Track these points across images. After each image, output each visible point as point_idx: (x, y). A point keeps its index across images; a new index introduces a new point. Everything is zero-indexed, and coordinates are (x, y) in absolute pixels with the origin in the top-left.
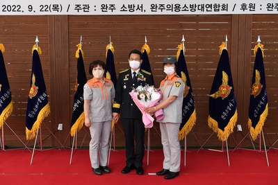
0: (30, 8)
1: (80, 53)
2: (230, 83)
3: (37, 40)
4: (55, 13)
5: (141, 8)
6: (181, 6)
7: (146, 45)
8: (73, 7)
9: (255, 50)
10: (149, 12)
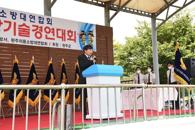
2: (54, 78)
5: (6, 39)
6: (27, 41)
7: (16, 59)
9: (62, 65)
10: (10, 42)
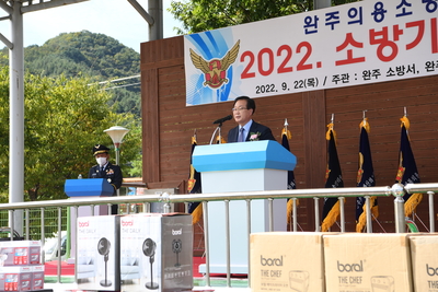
0: (284, 86)
1: (331, 134)
3: (286, 124)
4: (310, 88)
5: (412, 69)
7: (405, 117)
8: (330, 78)
10: (423, 73)
